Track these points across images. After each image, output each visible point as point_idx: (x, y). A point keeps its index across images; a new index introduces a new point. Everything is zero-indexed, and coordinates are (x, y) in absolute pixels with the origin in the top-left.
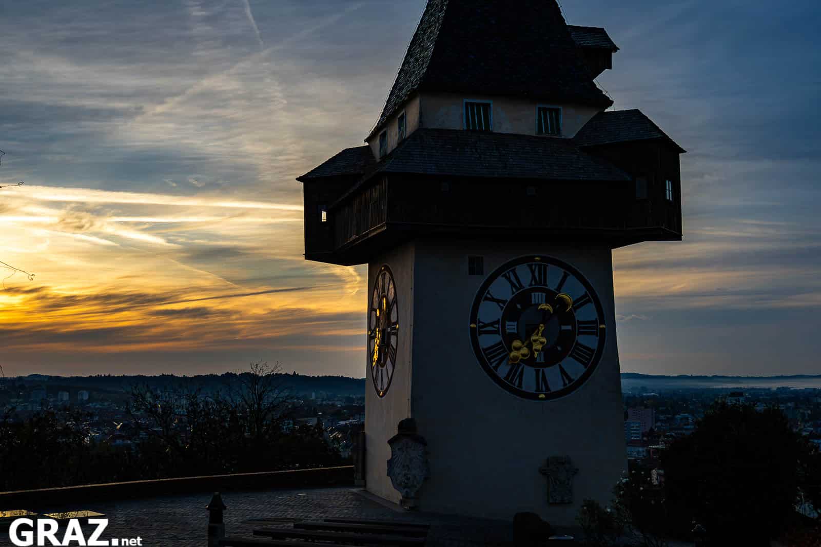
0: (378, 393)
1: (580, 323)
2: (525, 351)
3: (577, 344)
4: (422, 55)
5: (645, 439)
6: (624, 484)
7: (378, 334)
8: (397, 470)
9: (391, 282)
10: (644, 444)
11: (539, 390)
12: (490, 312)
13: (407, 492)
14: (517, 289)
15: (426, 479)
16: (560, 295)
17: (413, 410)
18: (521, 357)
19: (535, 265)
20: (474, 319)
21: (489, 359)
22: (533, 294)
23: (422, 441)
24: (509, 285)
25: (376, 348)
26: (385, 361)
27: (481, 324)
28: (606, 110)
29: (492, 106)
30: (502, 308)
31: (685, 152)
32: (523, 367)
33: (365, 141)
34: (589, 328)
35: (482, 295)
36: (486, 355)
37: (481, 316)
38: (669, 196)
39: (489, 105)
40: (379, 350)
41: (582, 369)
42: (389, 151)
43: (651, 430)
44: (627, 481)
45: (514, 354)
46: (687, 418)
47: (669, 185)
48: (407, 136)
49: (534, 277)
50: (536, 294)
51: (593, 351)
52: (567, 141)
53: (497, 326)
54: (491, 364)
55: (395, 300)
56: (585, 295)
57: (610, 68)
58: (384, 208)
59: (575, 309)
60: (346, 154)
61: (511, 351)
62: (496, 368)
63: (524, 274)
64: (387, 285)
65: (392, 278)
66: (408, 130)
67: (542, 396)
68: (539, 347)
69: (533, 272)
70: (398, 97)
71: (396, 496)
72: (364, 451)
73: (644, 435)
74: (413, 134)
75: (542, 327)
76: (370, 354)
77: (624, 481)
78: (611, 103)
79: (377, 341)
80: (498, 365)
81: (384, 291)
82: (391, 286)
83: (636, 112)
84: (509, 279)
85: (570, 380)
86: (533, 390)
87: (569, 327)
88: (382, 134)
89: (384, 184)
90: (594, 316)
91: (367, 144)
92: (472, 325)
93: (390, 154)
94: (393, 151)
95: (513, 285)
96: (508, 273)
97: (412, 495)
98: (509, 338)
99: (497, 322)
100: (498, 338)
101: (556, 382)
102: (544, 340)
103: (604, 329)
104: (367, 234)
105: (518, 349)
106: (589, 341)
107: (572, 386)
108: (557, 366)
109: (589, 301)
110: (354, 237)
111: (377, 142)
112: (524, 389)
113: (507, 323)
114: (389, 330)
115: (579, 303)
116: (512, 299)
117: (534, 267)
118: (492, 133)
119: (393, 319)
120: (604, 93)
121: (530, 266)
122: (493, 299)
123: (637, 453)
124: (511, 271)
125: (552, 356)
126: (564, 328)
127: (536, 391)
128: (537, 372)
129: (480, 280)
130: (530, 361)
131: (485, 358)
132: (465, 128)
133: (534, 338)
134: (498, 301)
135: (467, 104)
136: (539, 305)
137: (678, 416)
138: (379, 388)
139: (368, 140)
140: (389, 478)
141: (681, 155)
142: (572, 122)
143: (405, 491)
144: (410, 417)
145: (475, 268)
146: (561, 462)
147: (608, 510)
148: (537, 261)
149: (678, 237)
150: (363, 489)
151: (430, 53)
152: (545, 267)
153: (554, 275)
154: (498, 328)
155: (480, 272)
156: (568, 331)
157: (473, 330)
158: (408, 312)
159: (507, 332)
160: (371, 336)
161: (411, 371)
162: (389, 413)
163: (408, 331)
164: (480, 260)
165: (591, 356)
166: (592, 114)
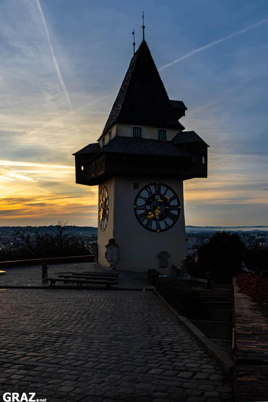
0: (102, 230)
1: (172, 206)
2: (153, 215)
3: (171, 213)
4: (117, 109)
5: (194, 247)
6: (185, 259)
7: (102, 210)
8: (108, 256)
10: (193, 249)
11: (157, 229)
12: (141, 202)
13: (112, 263)
14: (150, 194)
15: (118, 259)
16: (165, 196)
17: (114, 235)
18: (151, 218)
19: (157, 186)
20: (135, 204)
21: (141, 218)
22: (156, 196)
23: (117, 246)
24: (147, 193)
25: (101, 214)
26: (104, 219)
27: (138, 206)
28: (183, 131)
29: (142, 128)
30: (145, 201)
31: (209, 146)
32: (152, 222)
34: (175, 208)
35: (138, 196)
36: (140, 217)
37: (137, 203)
38: (203, 162)
40: (102, 215)
41: (172, 222)
42: (105, 145)
43: (196, 244)
44: (186, 259)
45: (149, 217)
47: (203, 158)
48: (112, 138)
49: (156, 190)
51: (176, 215)
52: (169, 142)
53: (143, 207)
54: (141, 220)
55: (108, 198)
56: (174, 196)
57: (184, 116)
58: (104, 164)
59: (170, 201)
60: (90, 145)
61: (148, 215)
62: (143, 221)
63: (153, 189)
64: (105, 193)
65: (107, 190)
66: (112, 136)
67: (158, 231)
68: (158, 214)
69: (156, 188)
70: (109, 125)
71: (108, 265)
72: (97, 250)
73: (193, 246)
74: (115, 138)
75: (159, 207)
76: (99, 217)
77: (185, 258)
78: (184, 128)
79: (102, 212)
80: (144, 220)
81: (104, 195)
82: (106, 193)
83: (193, 132)
84: (147, 191)
85: (168, 225)
86: (155, 229)
87: (168, 208)
88: (103, 138)
89: (104, 156)
90: (176, 204)
91: (98, 142)
92: (135, 207)
93: (106, 145)
94: (107, 144)
95: (149, 193)
96: (147, 188)
97: (114, 264)
98: (147, 211)
99: (143, 205)
100: (143, 211)
101: (163, 226)
102: (159, 212)
103: (180, 208)
104: (98, 174)
105: (150, 215)
106: (175, 212)
107: (169, 228)
108: (163, 221)
109: (175, 199)
110: (93, 175)
111: (101, 141)
112: (152, 229)
113: (147, 206)
114: (106, 208)
115: (172, 199)
116: (148, 198)
117: (156, 187)
118: (142, 138)
119: (107, 204)
120: (182, 125)
121: (155, 186)
122: (142, 198)
124: (149, 188)
125: (162, 217)
126: (166, 208)
128: (157, 223)
129: (137, 191)
130: (154, 219)
131: (139, 218)
132: (132, 136)
133: (156, 211)
134: (144, 198)
135: (133, 128)
136: (158, 200)
137: (205, 240)
138: (102, 229)
139: (98, 141)
140: (106, 259)
141: (208, 148)
142: (171, 135)
143: (111, 263)
144: (113, 238)
145: (136, 187)
146: (164, 253)
147: (179, 268)
148: (157, 184)
149: (206, 176)
150: (97, 263)
151: (120, 109)
152: (160, 187)
153: (163, 190)
154: (144, 208)
155: (137, 188)
156: (168, 209)
157: (135, 208)
158: (112, 202)
159: (147, 209)
160: (100, 211)
161: (113, 222)
162: (106, 236)
163: (112, 208)
164: (138, 184)
165: (175, 217)
166: (178, 132)
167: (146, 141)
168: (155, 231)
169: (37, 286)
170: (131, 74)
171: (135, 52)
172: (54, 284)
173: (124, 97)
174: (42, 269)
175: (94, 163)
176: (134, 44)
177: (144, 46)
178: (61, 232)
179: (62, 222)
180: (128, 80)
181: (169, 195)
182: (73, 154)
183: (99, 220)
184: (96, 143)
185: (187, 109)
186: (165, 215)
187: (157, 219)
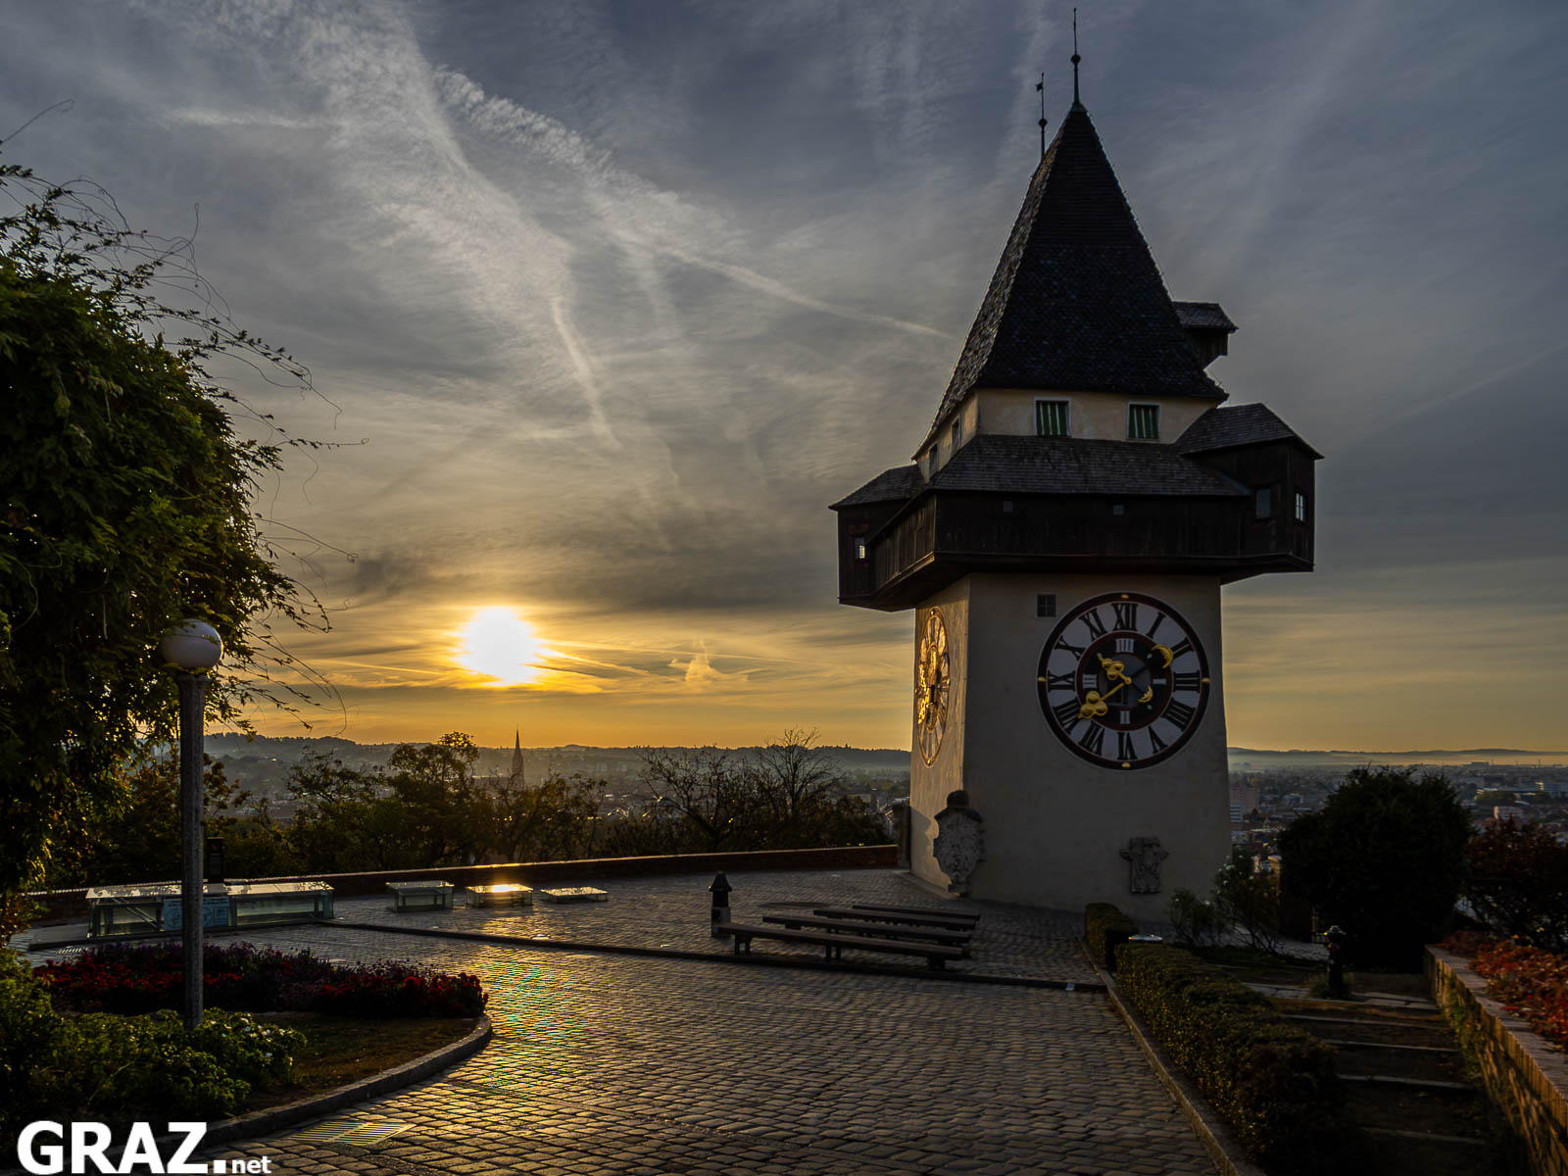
0: (926, 760)
1: (1177, 675)
3: (1173, 700)
4: (983, 345)
5: (1247, 821)
6: (1227, 872)
7: (926, 691)
8: (944, 850)
9: (942, 628)
10: (1245, 827)
11: (1122, 757)
12: (1063, 663)
13: (957, 876)
14: (1098, 634)
15: (979, 861)
16: (1152, 642)
17: (965, 779)
19: (1123, 605)
20: (1042, 670)
21: (1061, 720)
22: (1118, 641)
23: (975, 817)
24: (1088, 629)
25: (924, 708)
26: (934, 722)
27: (1051, 678)
28: (1219, 407)
29: (1070, 405)
30: (1078, 658)
31: (1322, 457)
32: (1104, 730)
33: (913, 459)
34: (1189, 682)
35: (1054, 641)
36: (1058, 715)
37: (1050, 668)
38: (1300, 514)
39: (1065, 403)
40: (927, 710)
41: (1177, 733)
42: (940, 468)
43: (1255, 811)
44: (1232, 870)
46: (1298, 799)
47: (1299, 500)
48: (963, 445)
49: (1119, 620)
50: (1122, 640)
51: (1192, 710)
52: (1166, 448)
53: (1071, 680)
54: (1063, 725)
56: (1185, 642)
57: (1225, 354)
58: (932, 534)
60: (889, 475)
62: (1069, 730)
63: (1108, 616)
64: (937, 633)
65: (943, 624)
66: (963, 441)
67: (1126, 765)
69: (1118, 613)
70: (952, 399)
71: (946, 880)
72: (909, 828)
73: (1245, 817)
74: (971, 441)
77: (1228, 868)
78: (1225, 397)
79: (925, 700)
80: (1072, 727)
81: (933, 640)
82: (942, 633)
83: (1260, 407)
84: (1087, 622)
85: (1162, 746)
86: (1114, 758)
87: (1163, 681)
88: (932, 450)
89: (933, 504)
90: (1195, 667)
91: (915, 462)
92: (1041, 679)
93: (943, 471)
94: (947, 466)
95: (1093, 629)
96: (1087, 614)
97: (963, 879)
99: (1072, 675)
100: (1072, 695)
101: (1143, 746)
103: (1207, 684)
104: (912, 569)
106: (1189, 699)
107: (1164, 753)
108: (1147, 727)
109: (1189, 649)
110: (897, 574)
111: (927, 457)
112: (1103, 756)
113: (1085, 676)
114: (939, 686)
115: (1178, 651)
116: (1091, 647)
117: (1119, 607)
118: (1069, 439)
119: (944, 672)
120: (1217, 384)
121: (1115, 606)
122: (1067, 647)
123: (1239, 836)
124: (1092, 612)
125: (1140, 717)
127: (1119, 758)
128: (1121, 736)
129: (1049, 625)
131: (1058, 720)
132: (1035, 433)
134: (1073, 649)
135: (1038, 403)
136: (1125, 654)
137: (1287, 797)
138: (927, 756)
139: (915, 458)
140: (935, 859)
141: (1316, 461)
142: (1175, 421)
143: (955, 874)
144: (962, 789)
145: (1046, 607)
146: (1146, 844)
147: (1208, 903)
148: (1124, 599)
149: (1308, 567)
150: (908, 871)
151: (992, 341)
152: (1135, 606)
153: (1145, 617)
154: (1073, 682)
155: (1052, 613)
156: (1161, 685)
157: (1041, 686)
158: (962, 664)
159: (1085, 686)
160: (918, 696)
161: (963, 734)
162: (937, 782)
163: (962, 686)
164: (1052, 599)
165: (1189, 717)
166: (1202, 410)
167: (1083, 447)
169: (693, 948)
170: (1032, 222)
171: (1046, 149)
172: (748, 947)
173: (1006, 300)
174: (710, 890)
175: (899, 533)
176: (1043, 123)
177: (1078, 128)
178: (796, 767)
179: (800, 735)
180: (1019, 245)
181: (1167, 637)
182: (831, 508)
183: (916, 727)
184: (909, 465)
185: (1233, 329)
186: (1150, 707)
187: (1122, 722)
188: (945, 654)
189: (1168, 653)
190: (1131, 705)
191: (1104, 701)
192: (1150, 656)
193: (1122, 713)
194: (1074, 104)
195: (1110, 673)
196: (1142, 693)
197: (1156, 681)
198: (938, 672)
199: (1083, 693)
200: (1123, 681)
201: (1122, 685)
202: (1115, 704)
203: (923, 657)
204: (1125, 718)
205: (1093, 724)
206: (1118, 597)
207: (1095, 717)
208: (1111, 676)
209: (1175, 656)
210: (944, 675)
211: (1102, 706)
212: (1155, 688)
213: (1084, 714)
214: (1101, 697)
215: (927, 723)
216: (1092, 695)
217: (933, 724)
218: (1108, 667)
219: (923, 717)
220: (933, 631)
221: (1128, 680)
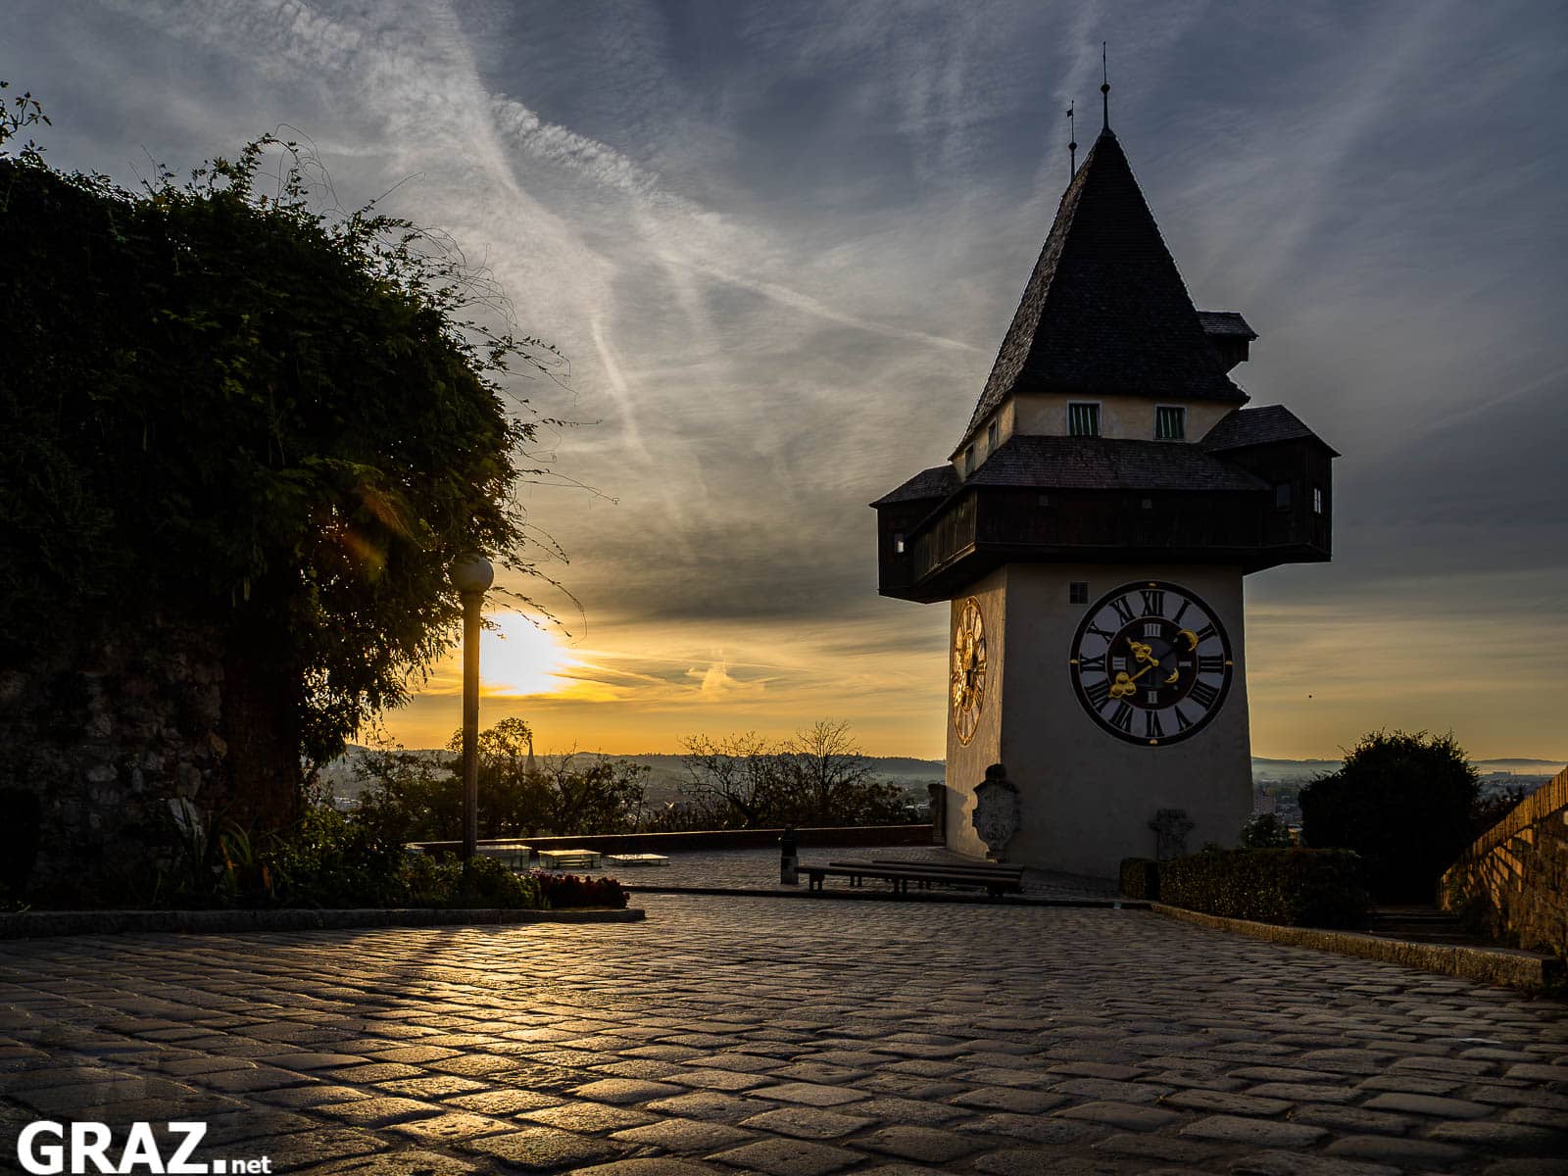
0: (962, 740)
1: (1201, 658)
3: (1198, 682)
4: (1017, 353)
7: (962, 675)
8: (983, 820)
9: (979, 616)
11: (1149, 734)
12: (1094, 647)
13: (995, 844)
14: (1127, 620)
15: (1017, 830)
16: (1178, 627)
17: (1003, 753)
19: (1149, 592)
20: (1075, 654)
21: (1092, 699)
22: (1146, 626)
23: (1012, 788)
24: (1118, 616)
25: (960, 691)
27: (1083, 660)
28: (1241, 408)
29: (1101, 406)
30: (1108, 641)
31: (1339, 455)
32: (1132, 709)
33: (948, 460)
34: (1213, 664)
35: (1086, 626)
36: (1089, 694)
37: (1082, 650)
38: (1318, 508)
39: (1097, 406)
40: (963, 693)
41: (1202, 712)
42: (977, 467)
47: (1317, 495)
48: (1000, 445)
49: (1147, 607)
50: (1150, 625)
51: (1216, 690)
52: (1192, 447)
53: (1102, 662)
54: (1094, 704)
55: (983, 640)
56: (1210, 627)
57: (1246, 360)
58: (973, 526)
60: (926, 475)
62: (1100, 709)
63: (1136, 603)
64: (973, 620)
65: (979, 612)
66: (1000, 440)
67: (1154, 741)
69: (1146, 600)
70: (988, 403)
71: (985, 848)
72: (945, 805)
74: (1009, 441)
78: (1246, 399)
79: (961, 683)
80: (1103, 706)
81: (969, 628)
82: (979, 621)
83: (1280, 407)
84: (1117, 609)
85: (1188, 724)
86: (1143, 735)
87: (1188, 664)
88: (967, 451)
89: (974, 500)
90: (1219, 650)
91: (950, 463)
92: (1073, 661)
93: (980, 470)
94: (982, 466)
95: (1122, 614)
96: (1117, 601)
97: (1001, 847)
99: (1102, 657)
100: (1103, 676)
101: (1170, 726)
103: (1231, 666)
104: (952, 560)
106: (1215, 680)
107: (1189, 731)
108: (1173, 707)
109: (1213, 633)
110: (936, 565)
111: (963, 458)
112: (1132, 734)
113: (1114, 659)
115: (1202, 636)
116: (1122, 631)
117: (1147, 594)
118: (1100, 439)
120: (1239, 388)
121: (1143, 594)
122: (1097, 632)
124: (1121, 599)
125: (1167, 696)
127: (1147, 736)
128: (1149, 715)
129: (1082, 611)
131: (1089, 700)
134: (1104, 634)
135: (1071, 405)
136: (1153, 638)
138: (963, 737)
139: (952, 458)
140: (974, 828)
141: (1333, 459)
142: (1199, 422)
143: (993, 842)
144: (999, 762)
145: (1078, 595)
146: (1174, 816)
148: (1152, 587)
149: (1325, 557)
150: (943, 847)
151: (1027, 349)
152: (1161, 594)
153: (1171, 604)
154: (1104, 664)
155: (1084, 600)
156: (1187, 667)
157: (1073, 666)
158: (999, 648)
159: (1114, 668)
160: (954, 681)
161: (1000, 713)
162: (973, 760)
163: (999, 668)
164: (1084, 587)
165: (1214, 697)
166: (1223, 412)
167: (1112, 446)
168: (1144, 742)
170: (1064, 238)
171: (1076, 171)
173: (1040, 311)
175: (938, 530)
176: (1073, 146)
177: (1108, 149)
180: (1051, 259)
181: (1192, 623)
182: (872, 505)
183: (952, 710)
184: (945, 465)
185: (1254, 336)
186: (1176, 688)
187: (1150, 701)
188: (981, 640)
189: (1193, 637)
190: (1159, 686)
191: (1133, 682)
192: (1176, 640)
193: (1150, 693)
194: (1103, 130)
195: (1138, 655)
196: (1169, 674)
197: (1182, 664)
198: (975, 657)
199: (1113, 674)
200: (1151, 663)
201: (1149, 667)
202: (1145, 685)
203: (959, 645)
204: (1152, 697)
205: (1123, 703)
206: (1145, 585)
207: (1124, 696)
208: (1139, 659)
209: (1200, 640)
210: (980, 659)
211: (1132, 686)
212: (1181, 670)
213: (1114, 693)
214: (1130, 677)
215: (963, 705)
216: (1121, 676)
217: (970, 705)
218: (1136, 650)
219: (959, 700)
220: (970, 619)
221: (1156, 662)
